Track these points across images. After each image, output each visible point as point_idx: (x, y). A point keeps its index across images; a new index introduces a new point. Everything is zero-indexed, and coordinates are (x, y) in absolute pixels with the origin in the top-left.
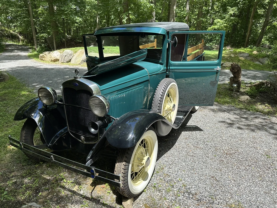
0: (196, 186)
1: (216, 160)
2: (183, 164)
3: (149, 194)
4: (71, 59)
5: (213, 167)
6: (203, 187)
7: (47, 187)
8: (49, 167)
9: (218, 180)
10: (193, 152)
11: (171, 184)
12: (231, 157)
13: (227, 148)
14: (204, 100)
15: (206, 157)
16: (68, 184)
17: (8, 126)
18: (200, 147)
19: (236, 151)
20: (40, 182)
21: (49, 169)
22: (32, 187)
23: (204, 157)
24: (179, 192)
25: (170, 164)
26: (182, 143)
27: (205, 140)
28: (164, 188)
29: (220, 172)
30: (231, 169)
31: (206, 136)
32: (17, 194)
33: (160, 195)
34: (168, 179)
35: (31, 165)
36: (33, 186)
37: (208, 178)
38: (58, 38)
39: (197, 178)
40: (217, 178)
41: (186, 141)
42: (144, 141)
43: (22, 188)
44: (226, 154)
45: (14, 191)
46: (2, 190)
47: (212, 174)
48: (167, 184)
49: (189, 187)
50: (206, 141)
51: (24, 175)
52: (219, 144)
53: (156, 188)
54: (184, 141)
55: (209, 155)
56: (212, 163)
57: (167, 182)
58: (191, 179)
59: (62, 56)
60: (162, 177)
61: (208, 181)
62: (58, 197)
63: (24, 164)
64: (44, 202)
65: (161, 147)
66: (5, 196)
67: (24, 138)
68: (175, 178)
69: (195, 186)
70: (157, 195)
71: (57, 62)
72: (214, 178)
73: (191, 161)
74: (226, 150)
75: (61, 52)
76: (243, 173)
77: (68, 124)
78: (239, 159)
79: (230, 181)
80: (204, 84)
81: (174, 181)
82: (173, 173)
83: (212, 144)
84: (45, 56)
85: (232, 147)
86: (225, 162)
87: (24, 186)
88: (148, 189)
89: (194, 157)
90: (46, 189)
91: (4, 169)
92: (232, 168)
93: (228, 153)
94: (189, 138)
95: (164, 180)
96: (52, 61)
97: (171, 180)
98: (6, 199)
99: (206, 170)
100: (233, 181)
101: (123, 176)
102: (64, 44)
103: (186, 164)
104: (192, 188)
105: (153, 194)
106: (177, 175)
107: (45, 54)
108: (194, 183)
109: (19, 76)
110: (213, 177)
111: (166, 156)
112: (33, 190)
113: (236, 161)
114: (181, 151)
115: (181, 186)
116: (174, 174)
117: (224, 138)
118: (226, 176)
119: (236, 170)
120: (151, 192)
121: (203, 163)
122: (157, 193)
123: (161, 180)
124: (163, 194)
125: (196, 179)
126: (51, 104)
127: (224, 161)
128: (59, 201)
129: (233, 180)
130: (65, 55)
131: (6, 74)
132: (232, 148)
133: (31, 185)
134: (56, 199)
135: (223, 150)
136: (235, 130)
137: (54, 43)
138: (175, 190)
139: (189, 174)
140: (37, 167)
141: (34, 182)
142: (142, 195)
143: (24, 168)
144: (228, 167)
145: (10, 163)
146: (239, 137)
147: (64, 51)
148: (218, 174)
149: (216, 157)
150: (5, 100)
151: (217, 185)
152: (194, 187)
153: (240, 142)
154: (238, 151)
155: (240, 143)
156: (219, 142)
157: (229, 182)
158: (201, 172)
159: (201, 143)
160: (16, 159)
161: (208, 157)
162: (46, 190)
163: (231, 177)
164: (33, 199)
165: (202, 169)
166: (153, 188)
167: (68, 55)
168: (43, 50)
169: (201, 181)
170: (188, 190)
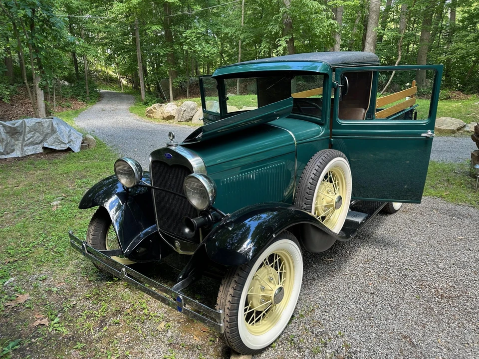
0: (369, 349)
1: (418, 306)
2: (353, 306)
3: (279, 352)
4: (192, 117)
5: (409, 318)
6: (382, 353)
7: (118, 319)
8: (126, 288)
9: (415, 343)
10: (374, 287)
11: (323, 340)
12: (450, 303)
13: (445, 286)
14: (407, 192)
15: (399, 299)
16: (150, 318)
17: (82, 217)
18: (390, 279)
19: (462, 292)
20: (109, 310)
21: (126, 290)
22: (95, 316)
23: (396, 298)
24: (335, 356)
25: (327, 305)
26: (358, 269)
27: (402, 266)
28: (308, 346)
29: (422, 329)
30: (445, 326)
31: (406, 259)
32: (72, 325)
33: (299, 356)
34: (318, 331)
35: (101, 280)
36: (98, 314)
37: (396, 337)
38: (177, 82)
39: (374, 334)
40: (414, 340)
41: (367, 265)
42: (276, 259)
43: (82, 315)
44: (440, 297)
45: (70, 319)
46: (53, 316)
47: (405, 331)
48: (314, 339)
49: (355, 349)
50: (404, 268)
51: (88, 295)
52: (429, 276)
53: (294, 343)
54: (361, 265)
55: (406, 295)
56: (409, 311)
57: (316, 335)
58: (363, 335)
59: (179, 112)
60: (308, 326)
61: (394, 343)
62: (131, 337)
63: (92, 278)
64: (109, 342)
65: (316, 273)
66: (55, 325)
67: (91, 237)
68: (331, 329)
69: (367, 350)
70: (294, 355)
71: (171, 121)
72: (408, 340)
73: (368, 303)
74: (441, 289)
75: (179, 104)
76: (469, 337)
77: (157, 220)
78: (466, 309)
79: (440, 349)
80: (408, 162)
81: (328, 335)
82: (329, 321)
83: (415, 276)
84: (155, 111)
85: (454, 285)
86: (436, 312)
87: (85, 312)
88: (280, 343)
89: (375, 296)
90: (116, 321)
91: (62, 284)
92: (448, 324)
93: (445, 295)
94: (372, 260)
95: (312, 332)
96: (164, 119)
97: (325, 333)
98: (56, 330)
99: (394, 322)
100: (445, 350)
101: (229, 314)
102: (186, 92)
103: (357, 307)
104: (360, 352)
105: (287, 354)
106: (337, 325)
107: (154, 108)
108: (366, 344)
109: (111, 141)
110: (405, 337)
111: (322, 288)
112: (97, 322)
113: (459, 311)
114: (353, 282)
115: (341, 345)
116: (331, 323)
117: (442, 266)
118: (433, 339)
119: (455, 329)
120: (285, 350)
121: (390, 309)
122: (295, 353)
123: (306, 330)
124: (305, 356)
125: (371, 336)
126: (132, 185)
127: (435, 310)
128: (131, 344)
129: (445, 348)
130: (184, 110)
131: (92, 137)
132: (454, 287)
133: (95, 312)
134: (127, 340)
135: (436, 289)
136: (467, 253)
137: (171, 89)
138: (327, 351)
139: (360, 327)
140: (110, 285)
141: (100, 309)
142: (267, 352)
143: (90, 286)
144: (440, 322)
145: (72, 274)
146: (474, 267)
147: (182, 103)
148: (417, 333)
149: (419, 300)
150: (85, 177)
151: (411, 352)
152: (364, 350)
153: (474, 275)
154: (466, 293)
155: (475, 278)
156: (431, 273)
157: (438, 350)
158: (384, 324)
159: (395, 271)
160: (82, 269)
161: (403, 299)
162: (116, 324)
163: (444, 341)
164: (94, 335)
165: (387, 319)
166: (289, 343)
167: (189, 110)
168: (153, 101)
169: (381, 342)
170: (353, 354)
